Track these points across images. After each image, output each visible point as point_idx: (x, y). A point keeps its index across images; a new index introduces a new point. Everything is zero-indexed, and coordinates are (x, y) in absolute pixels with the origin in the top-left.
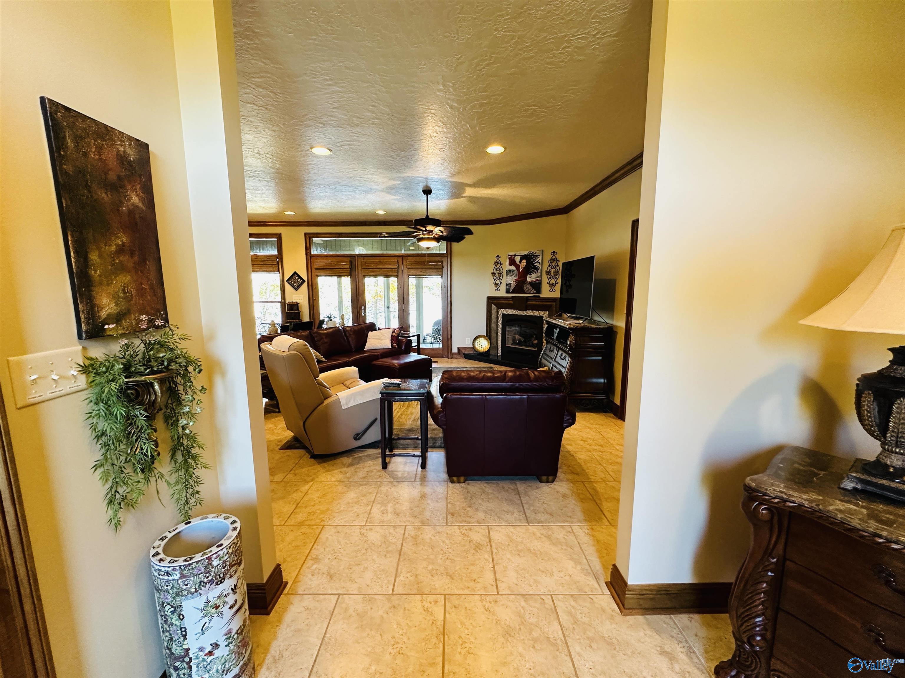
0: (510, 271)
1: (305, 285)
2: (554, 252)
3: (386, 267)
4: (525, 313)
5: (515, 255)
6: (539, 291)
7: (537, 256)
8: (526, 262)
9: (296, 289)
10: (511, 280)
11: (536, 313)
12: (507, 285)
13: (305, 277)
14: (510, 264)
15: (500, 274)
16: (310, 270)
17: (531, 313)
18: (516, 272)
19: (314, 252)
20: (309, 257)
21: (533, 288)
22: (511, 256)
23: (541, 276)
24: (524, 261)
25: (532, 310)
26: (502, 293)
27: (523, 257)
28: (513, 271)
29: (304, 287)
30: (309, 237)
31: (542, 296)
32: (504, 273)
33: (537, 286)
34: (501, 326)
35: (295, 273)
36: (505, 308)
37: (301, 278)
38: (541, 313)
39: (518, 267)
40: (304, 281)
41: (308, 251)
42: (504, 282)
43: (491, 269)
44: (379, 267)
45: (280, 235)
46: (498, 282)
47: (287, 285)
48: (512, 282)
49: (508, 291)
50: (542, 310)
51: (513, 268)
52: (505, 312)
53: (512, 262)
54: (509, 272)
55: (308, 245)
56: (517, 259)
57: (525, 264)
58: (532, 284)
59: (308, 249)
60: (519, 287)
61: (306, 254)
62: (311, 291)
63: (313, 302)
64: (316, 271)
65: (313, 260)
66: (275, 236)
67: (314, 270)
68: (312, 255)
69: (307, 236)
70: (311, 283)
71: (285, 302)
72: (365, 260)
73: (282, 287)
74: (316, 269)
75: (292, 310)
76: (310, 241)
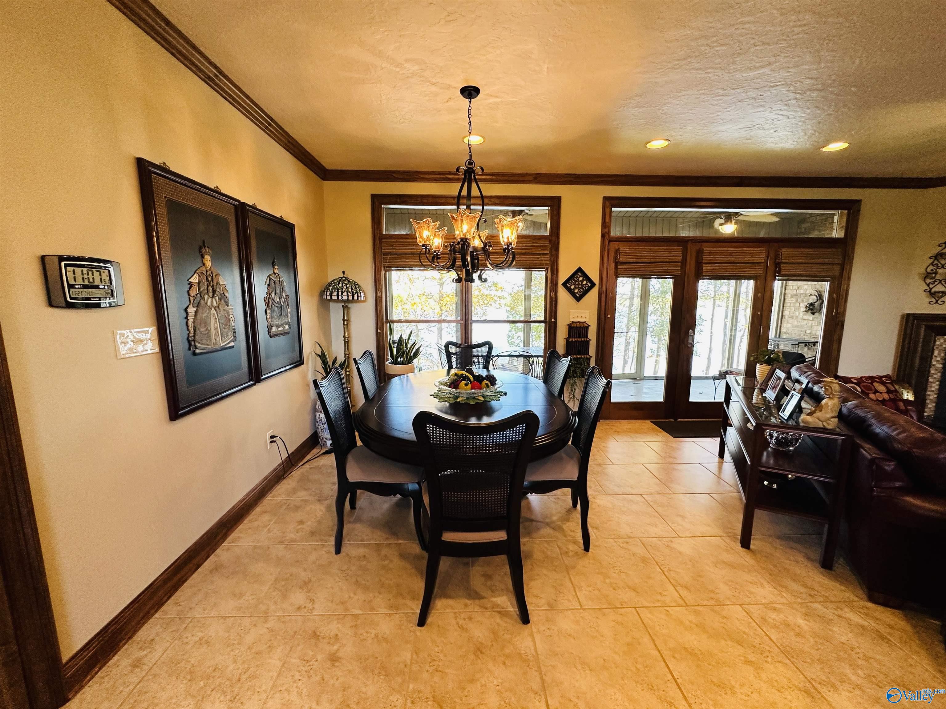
1: (595, 292)
3: (746, 260)
9: (578, 299)
13: (595, 278)
16: (605, 265)
19: (615, 232)
20: (607, 239)
29: (593, 295)
30: (610, 205)
35: (580, 270)
37: (589, 280)
40: (593, 285)
41: (606, 230)
44: (732, 260)
45: (559, 199)
46: (940, 288)
47: (563, 294)
55: (607, 220)
59: (605, 226)
61: (603, 236)
62: (603, 304)
63: (605, 320)
64: (616, 268)
65: (614, 246)
66: (549, 202)
67: (612, 265)
68: (613, 238)
69: (608, 203)
70: (604, 288)
71: (555, 323)
72: (707, 248)
73: (553, 294)
74: (617, 264)
75: (579, 337)
76: (611, 212)
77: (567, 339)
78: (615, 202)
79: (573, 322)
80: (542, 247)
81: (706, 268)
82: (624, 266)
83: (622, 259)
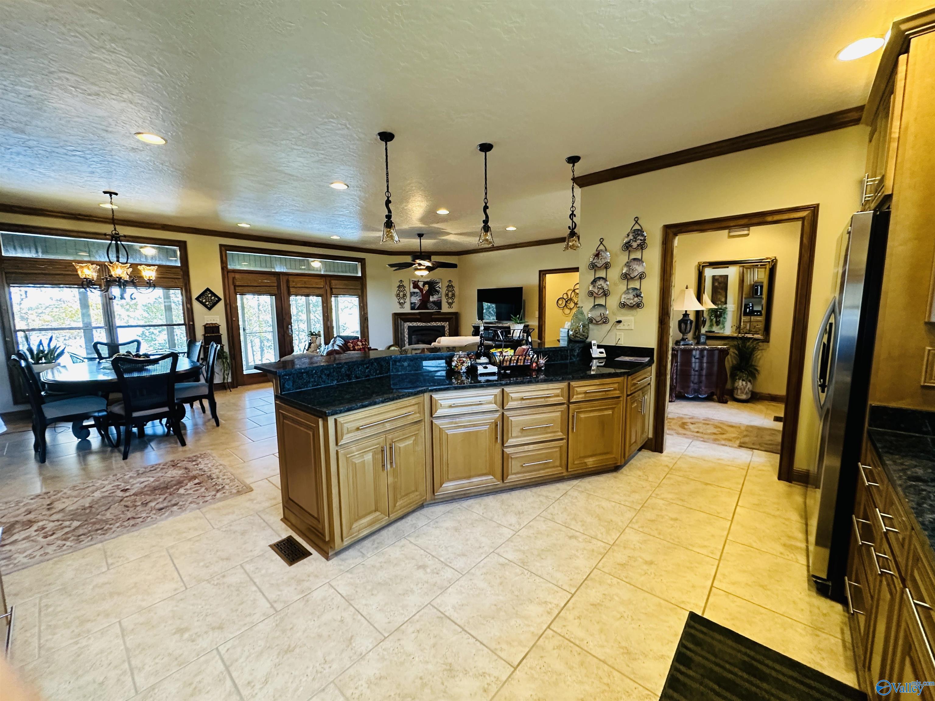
0: (414, 293)
1: (221, 304)
2: (450, 281)
4: (429, 324)
5: (418, 281)
6: (440, 308)
7: (438, 283)
8: (429, 287)
9: (210, 308)
10: (416, 300)
11: (439, 324)
12: (411, 303)
13: (221, 294)
14: (414, 288)
15: (405, 295)
16: (227, 287)
17: (434, 324)
18: (420, 294)
20: (225, 271)
21: (435, 305)
22: (415, 281)
23: (441, 297)
24: (427, 286)
25: (435, 321)
26: (407, 309)
27: (425, 283)
28: (417, 293)
29: (221, 306)
30: (224, 249)
31: (442, 311)
32: (408, 295)
33: (438, 304)
34: (407, 336)
35: (208, 289)
36: (411, 322)
37: (216, 296)
38: (443, 324)
39: (421, 290)
40: (220, 299)
41: (224, 265)
42: (408, 300)
43: (395, 290)
44: (306, 286)
45: (185, 243)
46: (402, 301)
47: (197, 305)
48: (416, 302)
49: (412, 308)
50: (443, 322)
51: (417, 290)
52: (411, 325)
53: (416, 286)
54: (412, 294)
55: (224, 259)
56: (421, 284)
57: (427, 288)
58: (434, 302)
59: (223, 262)
60: (424, 303)
61: (223, 269)
62: (229, 311)
63: (232, 323)
64: (235, 289)
65: (231, 275)
66: (177, 244)
67: (232, 287)
68: (230, 270)
69: (223, 248)
70: (228, 301)
71: (193, 325)
72: (291, 278)
73: (189, 306)
74: (235, 286)
75: (213, 333)
76: (226, 253)
77: (204, 335)
78: (229, 248)
79: (207, 324)
80: (177, 274)
81: (292, 290)
82: (240, 288)
83: (237, 283)
